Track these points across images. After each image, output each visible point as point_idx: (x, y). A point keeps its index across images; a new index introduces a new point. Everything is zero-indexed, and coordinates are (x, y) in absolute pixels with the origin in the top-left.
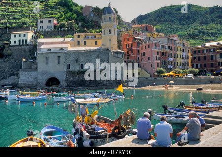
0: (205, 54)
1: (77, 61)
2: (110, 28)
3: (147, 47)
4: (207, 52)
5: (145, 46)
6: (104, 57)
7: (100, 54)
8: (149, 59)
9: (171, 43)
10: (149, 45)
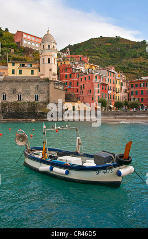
0: (142, 88)
1: (14, 91)
2: (49, 57)
3: (87, 78)
4: (144, 86)
5: (85, 78)
6: (44, 88)
7: (39, 85)
8: (90, 91)
9: (111, 76)
10: (89, 77)
